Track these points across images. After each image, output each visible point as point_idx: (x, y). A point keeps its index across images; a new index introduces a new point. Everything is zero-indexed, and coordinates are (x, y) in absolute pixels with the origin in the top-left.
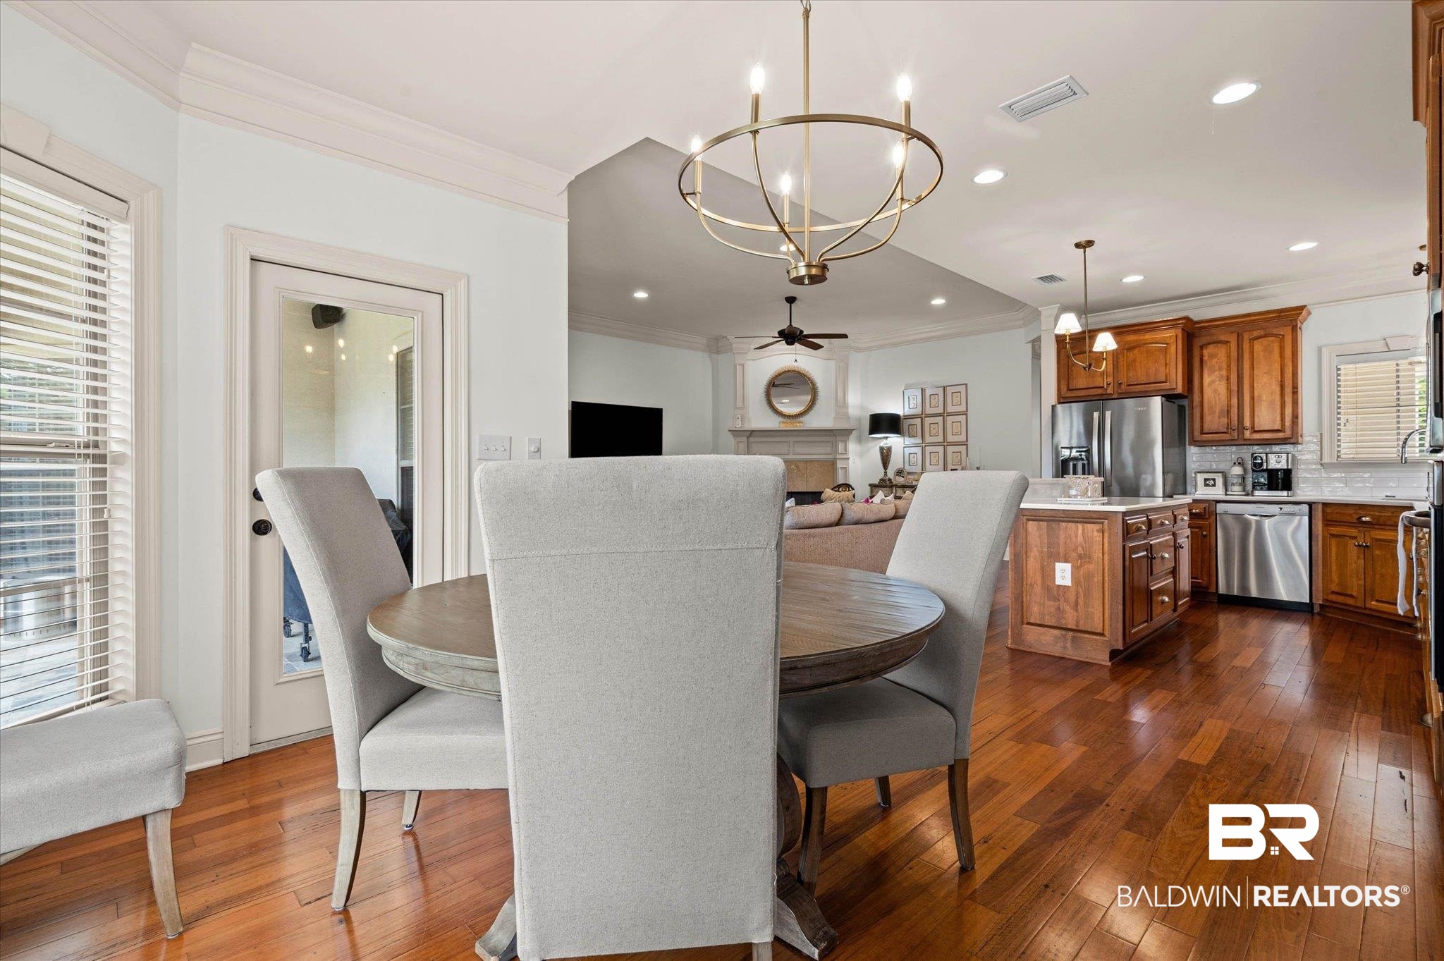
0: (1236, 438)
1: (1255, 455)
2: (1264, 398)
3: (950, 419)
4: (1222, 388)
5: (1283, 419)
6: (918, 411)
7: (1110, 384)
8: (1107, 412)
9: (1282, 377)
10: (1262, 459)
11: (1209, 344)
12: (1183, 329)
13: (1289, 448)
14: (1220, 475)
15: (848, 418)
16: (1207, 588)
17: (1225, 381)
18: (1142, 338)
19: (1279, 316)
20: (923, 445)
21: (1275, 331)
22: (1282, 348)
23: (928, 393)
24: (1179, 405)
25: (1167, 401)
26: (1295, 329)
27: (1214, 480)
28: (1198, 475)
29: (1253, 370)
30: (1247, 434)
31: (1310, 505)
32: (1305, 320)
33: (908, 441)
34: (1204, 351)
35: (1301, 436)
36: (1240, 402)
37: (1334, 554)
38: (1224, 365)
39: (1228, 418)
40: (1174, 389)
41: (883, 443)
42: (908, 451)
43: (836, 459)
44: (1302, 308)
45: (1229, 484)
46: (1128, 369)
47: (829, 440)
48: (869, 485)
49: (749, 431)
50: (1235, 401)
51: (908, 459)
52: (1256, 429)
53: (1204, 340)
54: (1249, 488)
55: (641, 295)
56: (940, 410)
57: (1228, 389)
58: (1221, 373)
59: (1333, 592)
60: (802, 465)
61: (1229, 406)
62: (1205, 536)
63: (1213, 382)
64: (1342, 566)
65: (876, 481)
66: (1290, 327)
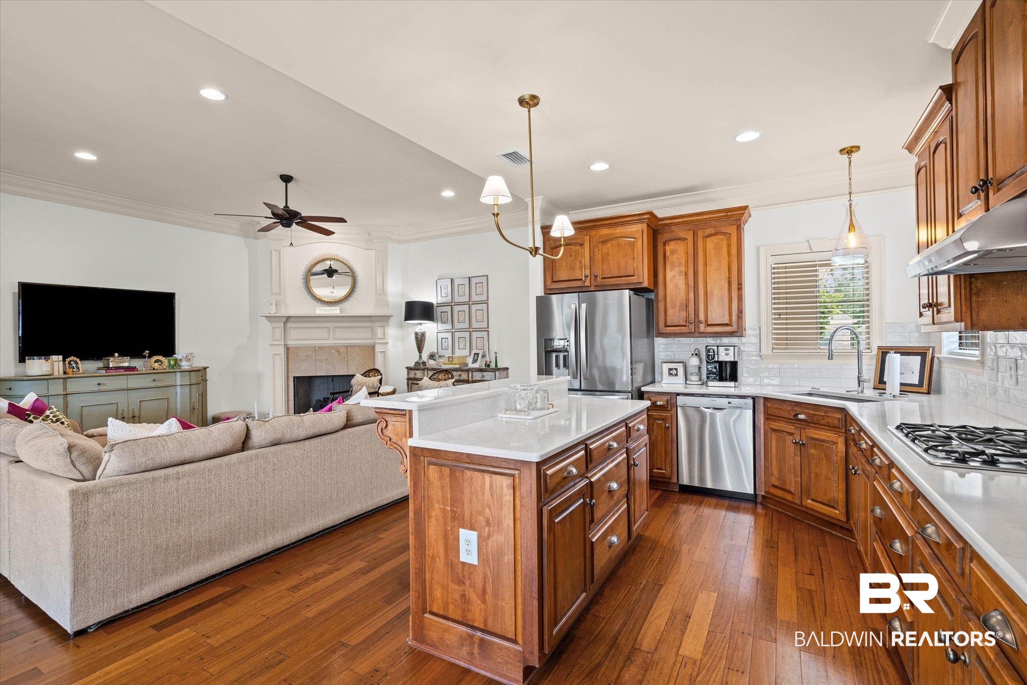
0: (693, 331)
1: (708, 348)
2: (715, 293)
3: (474, 307)
4: (681, 283)
5: (730, 315)
6: (449, 299)
7: (587, 277)
8: (582, 304)
9: (729, 274)
10: (714, 352)
11: (671, 240)
12: (648, 225)
13: (734, 340)
14: (681, 364)
15: (386, 304)
16: (670, 478)
17: (684, 277)
18: (614, 232)
19: (726, 216)
20: (453, 330)
21: (724, 230)
22: (729, 246)
23: (456, 283)
24: (647, 299)
25: (635, 294)
26: (739, 229)
27: (676, 369)
28: (664, 364)
29: (706, 266)
30: (702, 328)
31: (754, 398)
32: (747, 221)
33: (442, 327)
34: (667, 248)
35: (745, 330)
36: (696, 297)
37: (774, 449)
38: (683, 262)
39: (686, 312)
40: (641, 283)
41: (419, 329)
42: (441, 335)
43: (375, 343)
44: (745, 208)
45: (688, 374)
46: (602, 262)
47: (369, 326)
48: (407, 368)
49: (286, 316)
50: (692, 295)
51: (440, 342)
52: (709, 323)
53: (666, 236)
54: (704, 377)
55: (86, 156)
56: (466, 299)
57: (686, 284)
58: (681, 268)
59: (774, 486)
60: (343, 350)
61: (687, 300)
62: (668, 427)
63: (674, 277)
64: (782, 460)
65: (412, 365)
66: (736, 226)
